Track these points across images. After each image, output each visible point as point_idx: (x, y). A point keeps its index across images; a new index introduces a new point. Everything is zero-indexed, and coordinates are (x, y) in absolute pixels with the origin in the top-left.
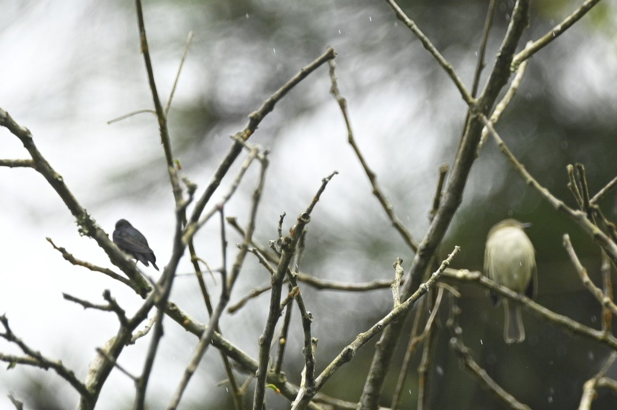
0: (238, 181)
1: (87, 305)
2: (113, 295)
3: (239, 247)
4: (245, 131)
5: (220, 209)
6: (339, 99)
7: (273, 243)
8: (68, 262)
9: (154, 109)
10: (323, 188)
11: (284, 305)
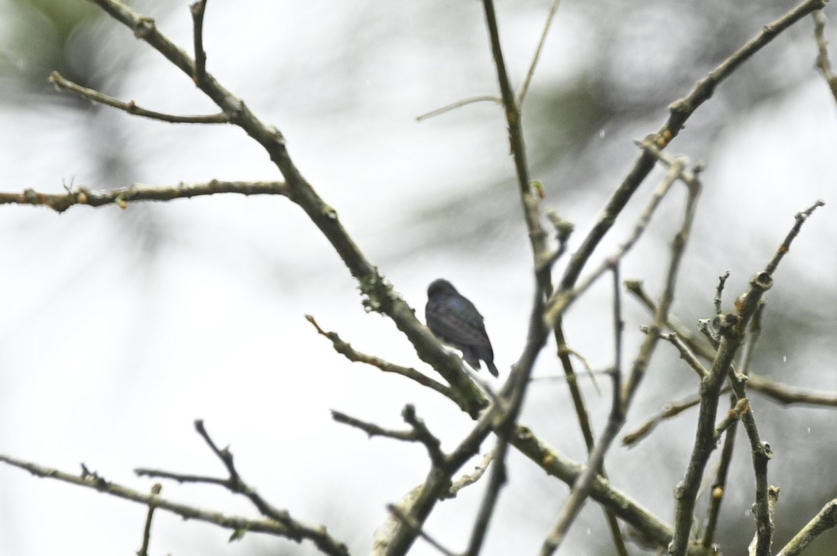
0: (647, 219)
1: (373, 430)
2: (419, 414)
3: (645, 331)
4: (662, 133)
5: (613, 266)
6: (830, 78)
7: (705, 324)
8: (342, 356)
9: (498, 94)
10: (796, 229)
11: (721, 430)
